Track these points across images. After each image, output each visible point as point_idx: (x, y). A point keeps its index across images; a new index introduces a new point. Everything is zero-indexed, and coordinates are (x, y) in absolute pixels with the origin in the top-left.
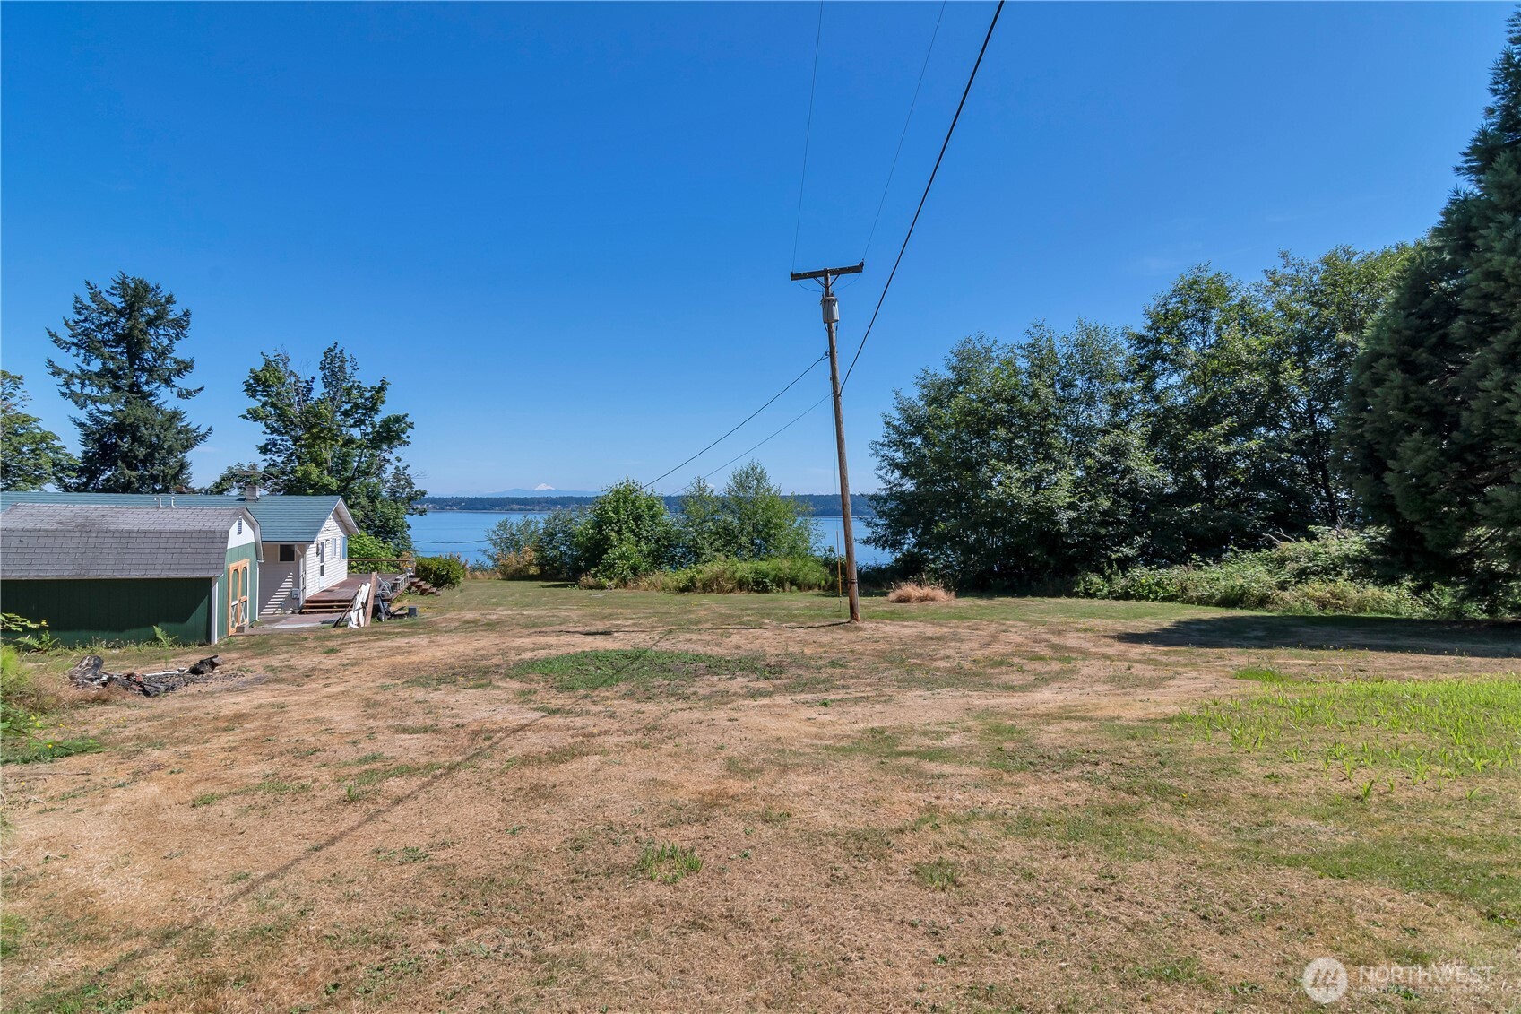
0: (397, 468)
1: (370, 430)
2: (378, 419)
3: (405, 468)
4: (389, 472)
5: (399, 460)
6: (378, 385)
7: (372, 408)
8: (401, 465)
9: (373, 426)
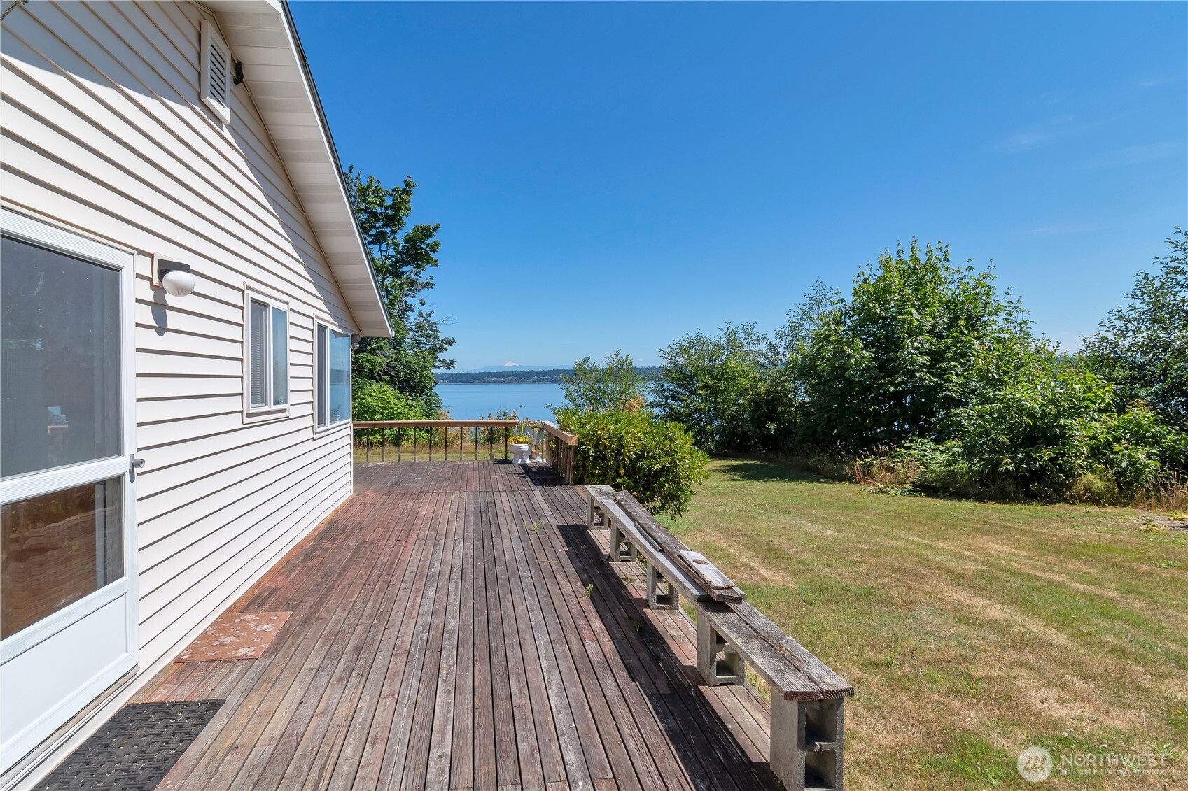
0: (420, 314)
1: (392, 253)
2: (400, 237)
3: (429, 315)
4: (411, 319)
5: (423, 304)
6: (402, 186)
7: (393, 220)
8: (426, 310)
9: (396, 245)
